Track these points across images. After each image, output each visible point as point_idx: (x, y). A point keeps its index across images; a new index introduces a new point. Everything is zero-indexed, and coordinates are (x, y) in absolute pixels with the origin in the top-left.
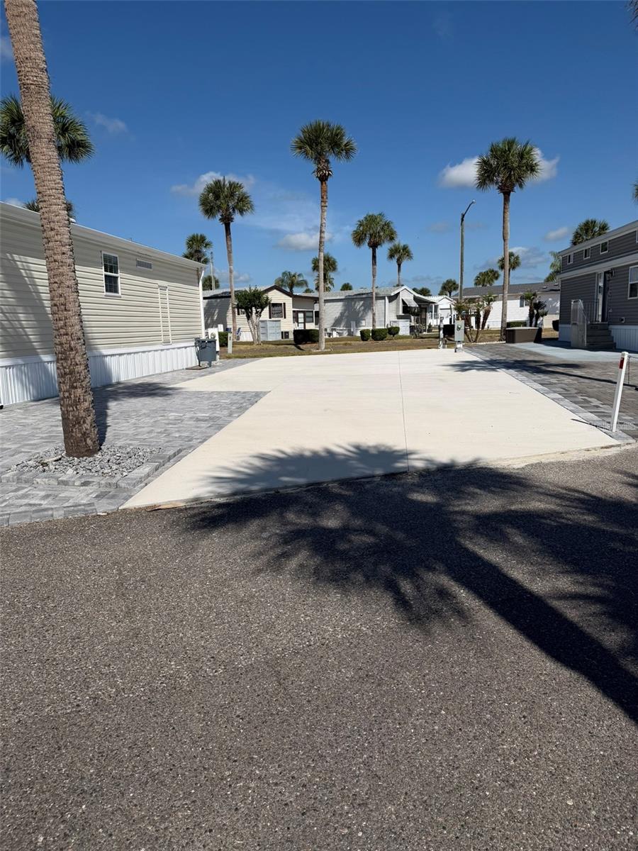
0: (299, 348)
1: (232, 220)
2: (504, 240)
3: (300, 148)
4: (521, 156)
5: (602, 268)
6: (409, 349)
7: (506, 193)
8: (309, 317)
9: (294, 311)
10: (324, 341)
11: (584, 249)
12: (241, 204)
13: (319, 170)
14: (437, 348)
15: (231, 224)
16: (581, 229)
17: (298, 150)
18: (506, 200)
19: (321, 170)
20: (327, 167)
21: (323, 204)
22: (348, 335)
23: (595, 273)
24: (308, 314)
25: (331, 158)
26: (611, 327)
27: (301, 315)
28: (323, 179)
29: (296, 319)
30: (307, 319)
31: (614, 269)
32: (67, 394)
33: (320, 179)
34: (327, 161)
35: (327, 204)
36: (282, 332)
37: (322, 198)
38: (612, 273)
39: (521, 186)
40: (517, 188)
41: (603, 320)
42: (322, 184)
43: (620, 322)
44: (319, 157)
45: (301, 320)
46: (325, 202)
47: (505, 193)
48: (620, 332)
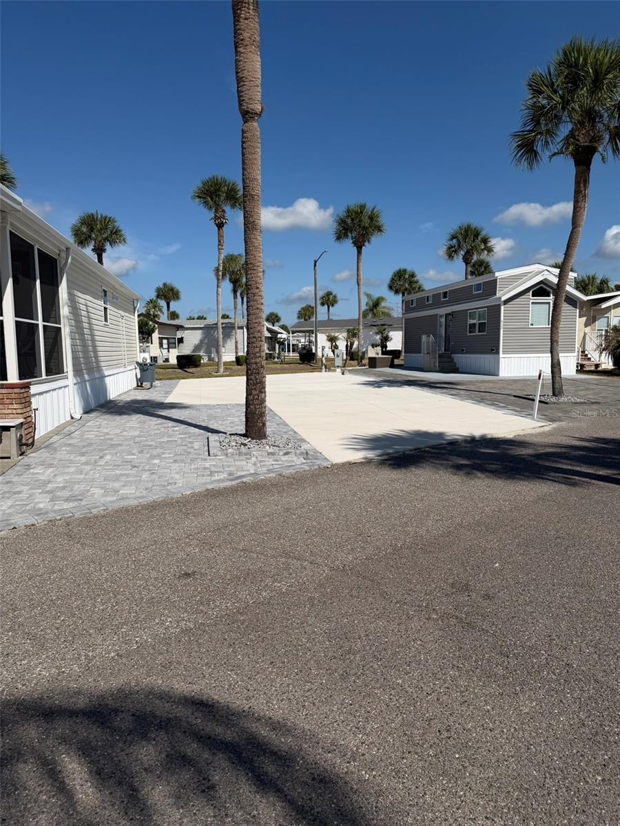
0: (186, 371)
1: (104, 250)
2: (358, 285)
3: (199, 197)
4: (371, 218)
5: (443, 311)
6: (296, 372)
7: (359, 247)
8: (171, 343)
9: (159, 338)
10: (222, 365)
11: (426, 295)
12: (114, 236)
13: (216, 218)
14: (321, 371)
15: (104, 254)
16: (395, 276)
17: (197, 200)
18: (359, 253)
19: (219, 218)
20: (224, 217)
21: (220, 247)
22: (209, 360)
23: (437, 315)
24: (171, 341)
25: (227, 208)
26: (453, 355)
27: (165, 342)
28: (220, 226)
29: (161, 345)
30: (171, 345)
31: (455, 312)
32: (256, 397)
33: (217, 226)
34: (224, 211)
35: (224, 247)
36: (151, 357)
37: (219, 241)
38: (453, 315)
39: (369, 241)
40: (366, 244)
41: (445, 350)
42: (219, 230)
43: (462, 352)
44: (217, 208)
45: (165, 346)
46: (222, 246)
47: (357, 248)
48: (460, 359)
